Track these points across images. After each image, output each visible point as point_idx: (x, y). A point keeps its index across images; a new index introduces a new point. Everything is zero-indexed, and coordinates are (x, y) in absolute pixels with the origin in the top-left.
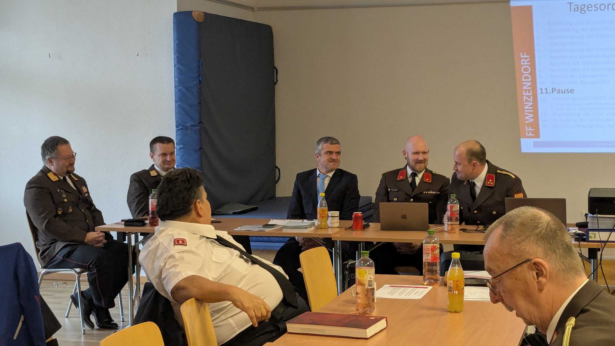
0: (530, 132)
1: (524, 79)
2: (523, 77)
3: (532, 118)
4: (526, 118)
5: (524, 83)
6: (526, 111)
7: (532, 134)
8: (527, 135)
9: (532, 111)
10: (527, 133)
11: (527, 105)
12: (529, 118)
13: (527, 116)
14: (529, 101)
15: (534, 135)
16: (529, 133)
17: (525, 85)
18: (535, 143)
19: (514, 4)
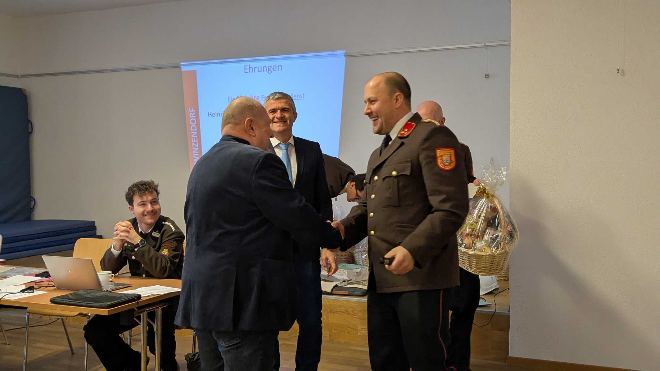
1: (192, 129)
2: (191, 127)
4: (194, 160)
5: (192, 132)
6: (194, 155)
9: (198, 155)
11: (194, 150)
13: (195, 158)
14: (197, 147)
17: (193, 134)
19: (184, 69)
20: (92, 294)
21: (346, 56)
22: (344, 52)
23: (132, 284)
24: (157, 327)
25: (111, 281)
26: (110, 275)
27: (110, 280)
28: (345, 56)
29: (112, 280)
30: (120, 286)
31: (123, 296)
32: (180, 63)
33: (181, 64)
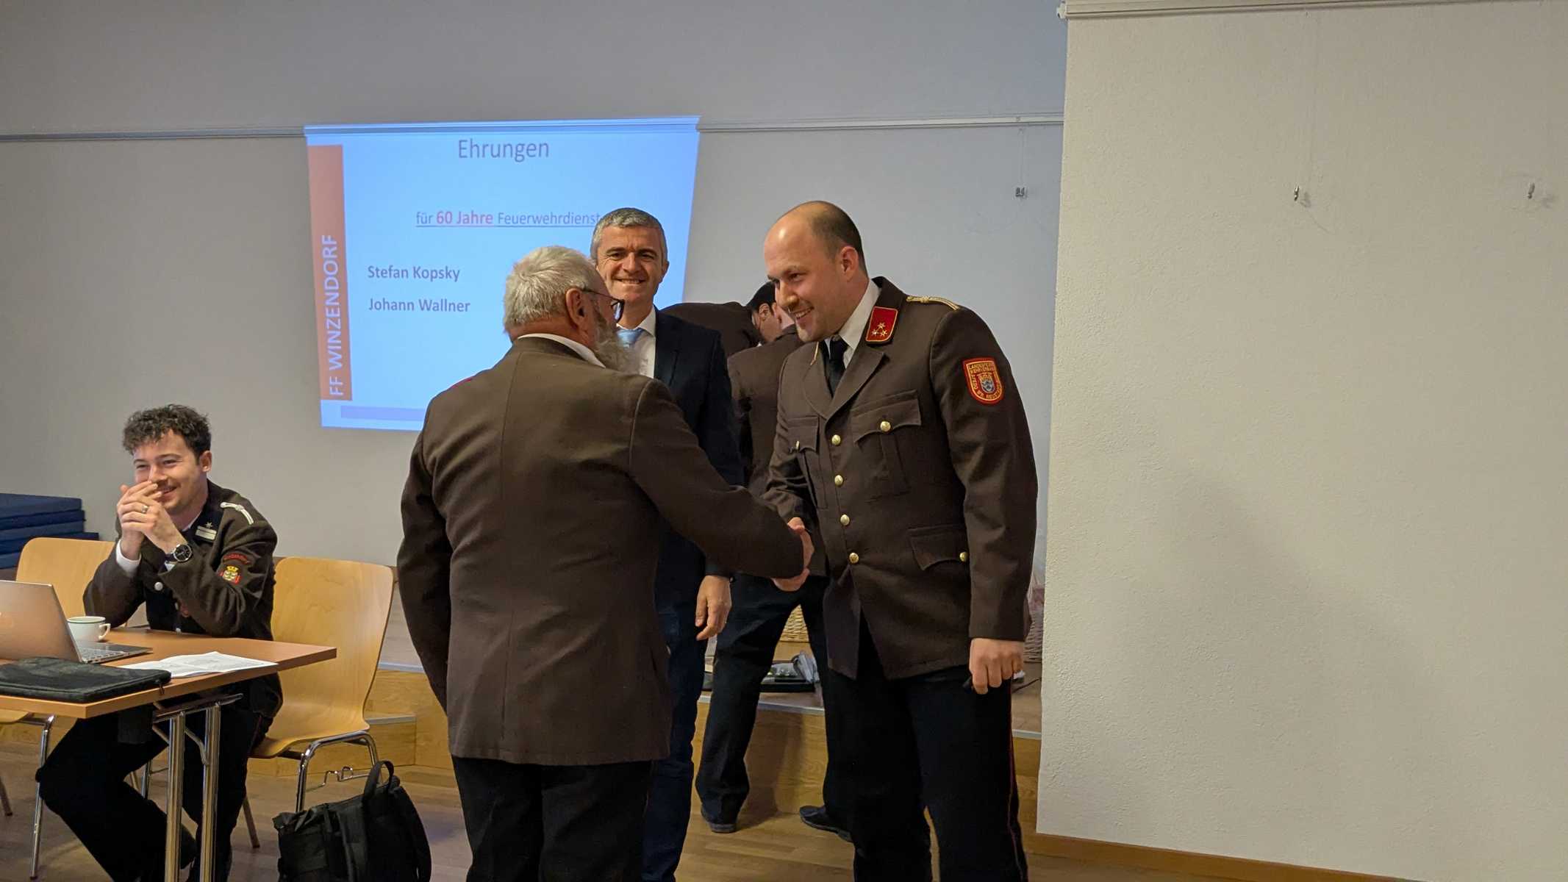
0: (337, 389)
1: (328, 284)
2: (326, 283)
3: (339, 361)
4: (331, 361)
5: (328, 294)
6: (330, 347)
7: (339, 391)
8: (332, 393)
9: (339, 347)
10: (331, 389)
11: (331, 335)
12: (335, 363)
13: (332, 356)
14: (337, 330)
15: (341, 394)
16: (334, 390)
17: (329, 297)
18: (343, 408)
19: (312, 140)
20: (52, 668)
21: (702, 129)
22: (698, 119)
23: (151, 649)
24: (209, 751)
25: (103, 641)
26: (101, 626)
27: (101, 637)
28: (698, 130)
29: (106, 639)
30: (122, 652)
31: (126, 674)
32: (302, 127)
33: (306, 128)
